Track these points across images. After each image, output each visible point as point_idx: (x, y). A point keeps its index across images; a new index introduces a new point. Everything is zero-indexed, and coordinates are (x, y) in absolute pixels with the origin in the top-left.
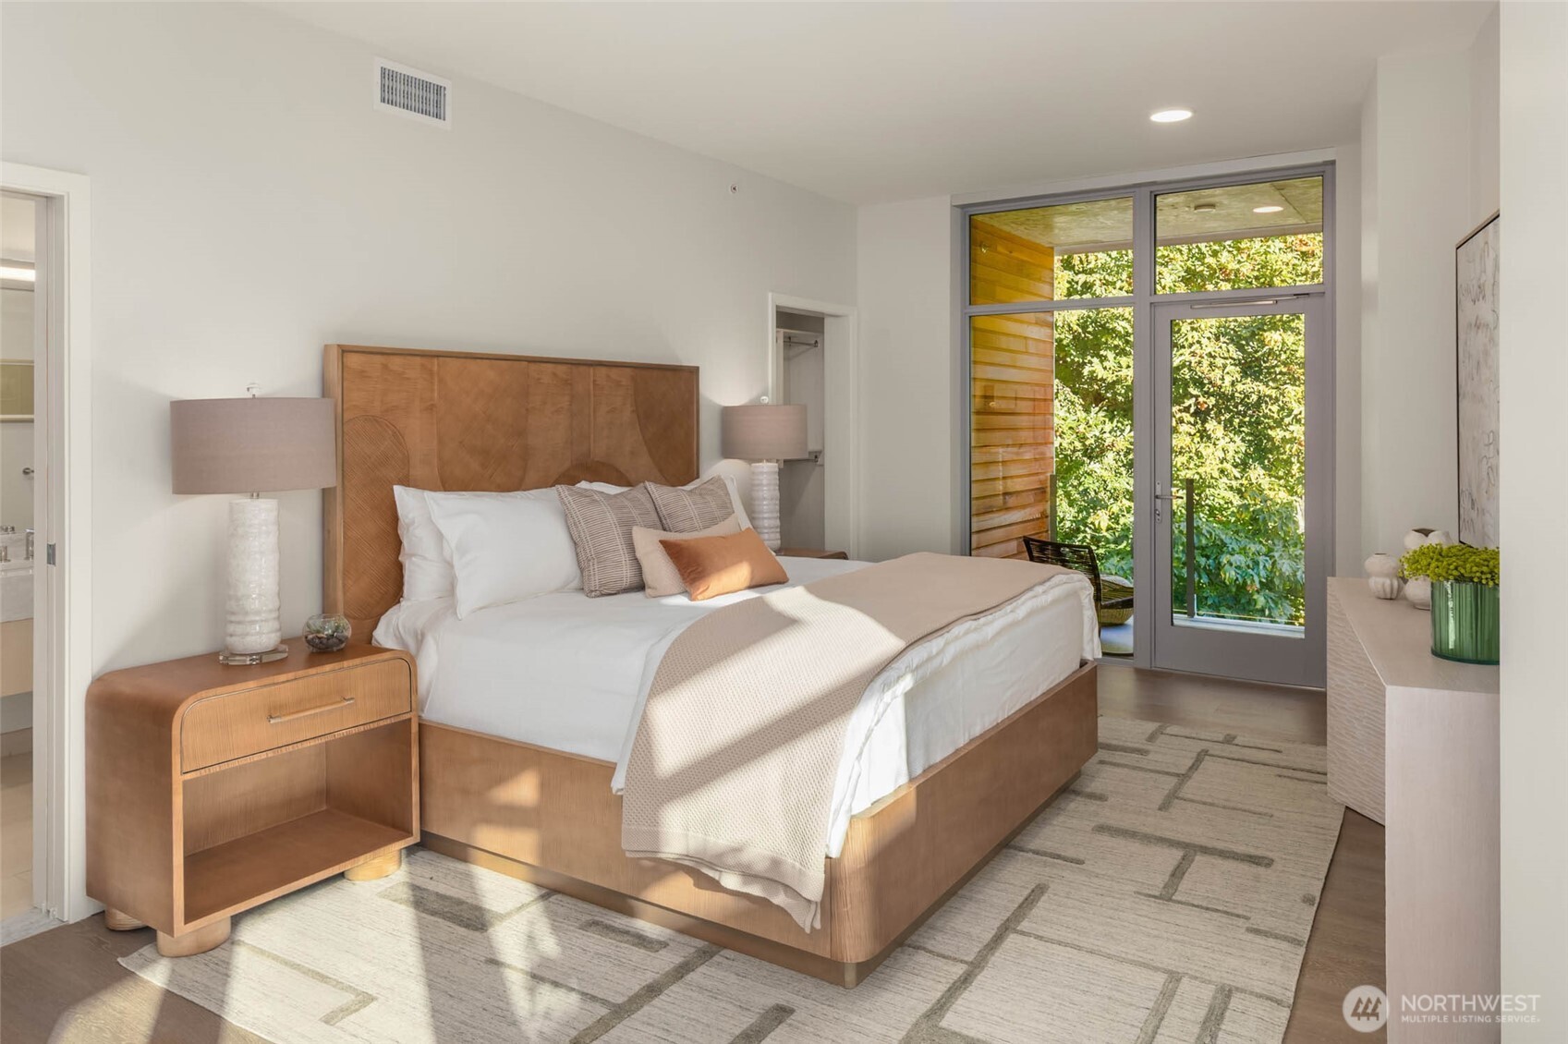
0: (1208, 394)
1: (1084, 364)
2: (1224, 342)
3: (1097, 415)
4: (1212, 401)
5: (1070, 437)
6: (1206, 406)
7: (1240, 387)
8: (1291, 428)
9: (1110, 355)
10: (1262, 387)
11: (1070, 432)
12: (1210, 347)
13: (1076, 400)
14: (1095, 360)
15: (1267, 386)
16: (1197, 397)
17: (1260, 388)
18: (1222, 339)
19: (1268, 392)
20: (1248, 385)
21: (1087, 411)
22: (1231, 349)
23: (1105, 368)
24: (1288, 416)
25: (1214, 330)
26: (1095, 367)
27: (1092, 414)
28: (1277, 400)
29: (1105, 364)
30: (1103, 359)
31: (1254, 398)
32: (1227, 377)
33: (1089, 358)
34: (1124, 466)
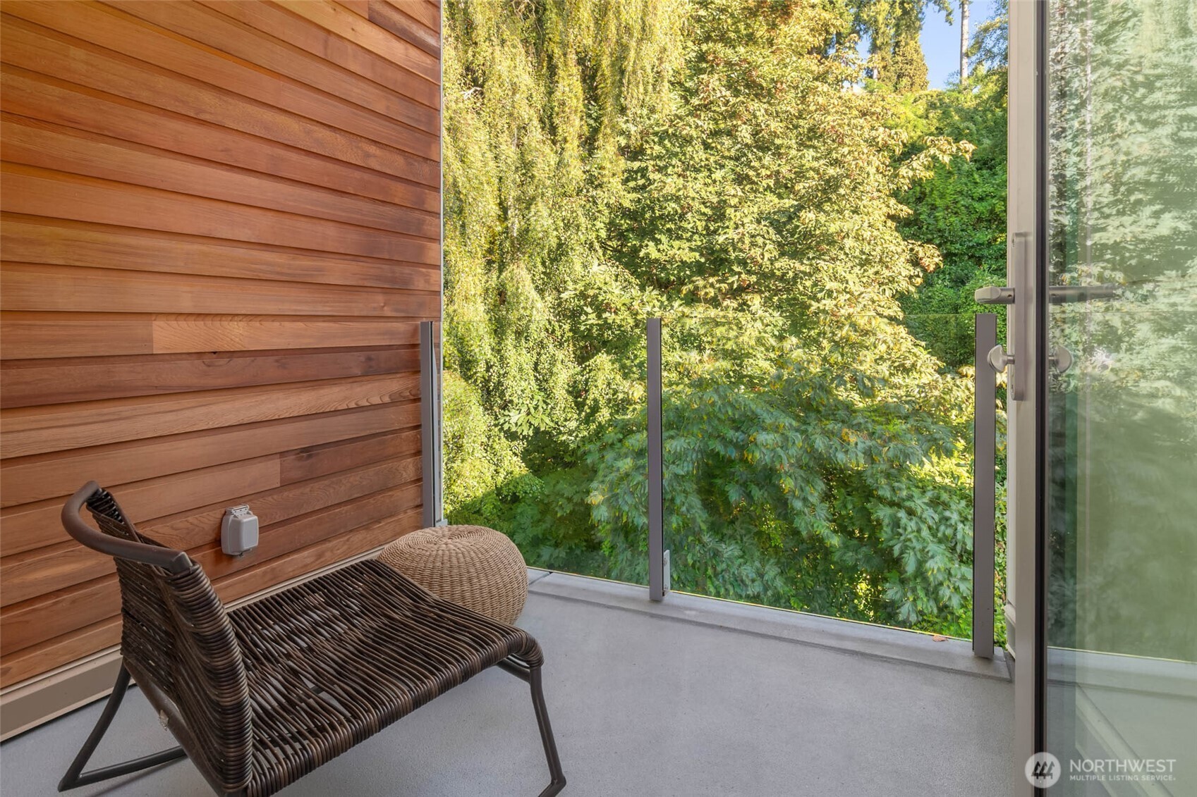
0: (749, 272)
1: (641, 246)
2: (765, 226)
3: (652, 293)
4: (754, 279)
5: (624, 314)
6: (748, 282)
7: (777, 265)
8: (823, 302)
9: (663, 238)
10: (797, 265)
11: (623, 308)
12: (751, 228)
13: (633, 280)
14: (651, 244)
15: (802, 264)
16: (740, 273)
17: (796, 265)
18: (763, 223)
19: (802, 268)
20: (784, 263)
21: (642, 289)
22: (770, 231)
23: (659, 251)
24: (821, 290)
25: (756, 216)
26: (651, 250)
27: (647, 292)
28: (810, 275)
29: (659, 247)
30: (658, 242)
31: (791, 274)
32: (766, 253)
33: (646, 242)
34: (678, 342)
